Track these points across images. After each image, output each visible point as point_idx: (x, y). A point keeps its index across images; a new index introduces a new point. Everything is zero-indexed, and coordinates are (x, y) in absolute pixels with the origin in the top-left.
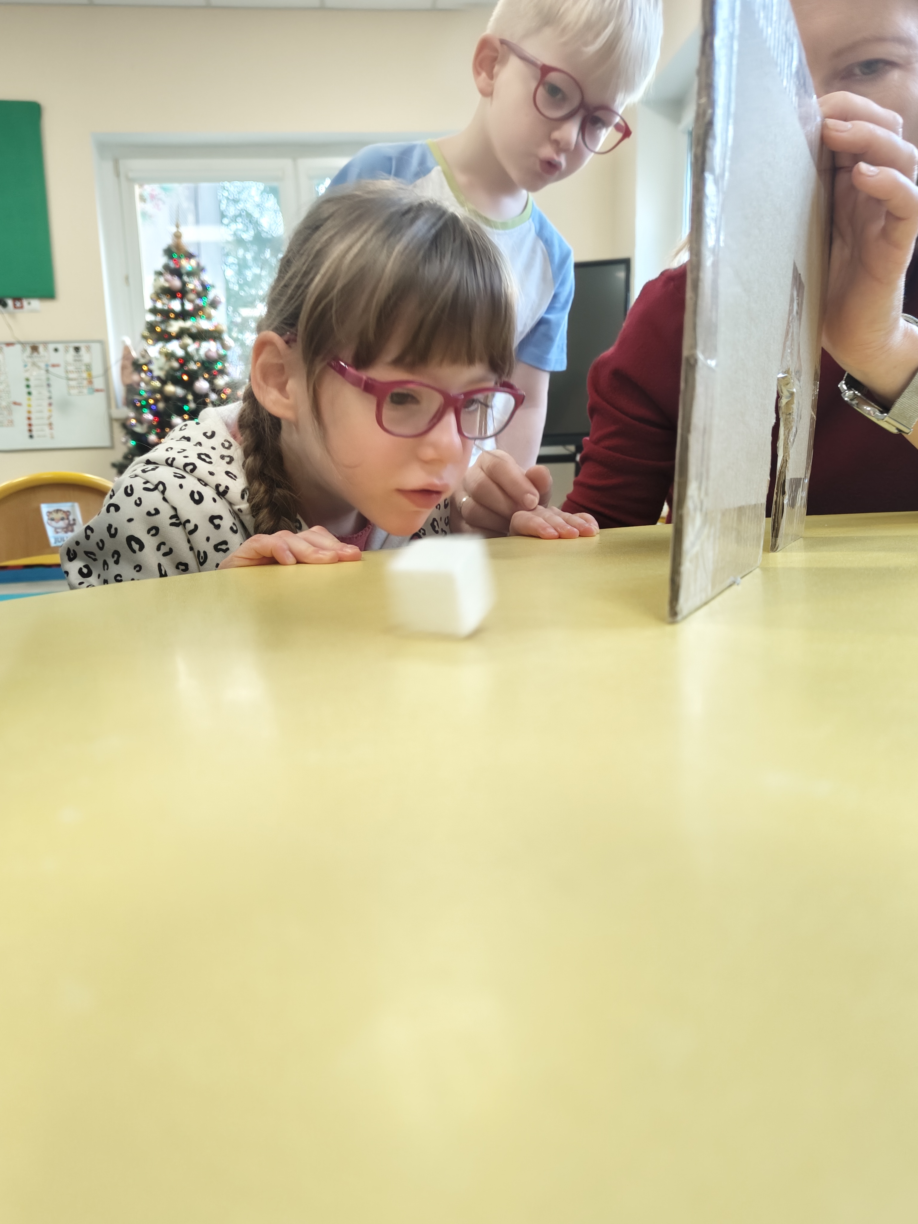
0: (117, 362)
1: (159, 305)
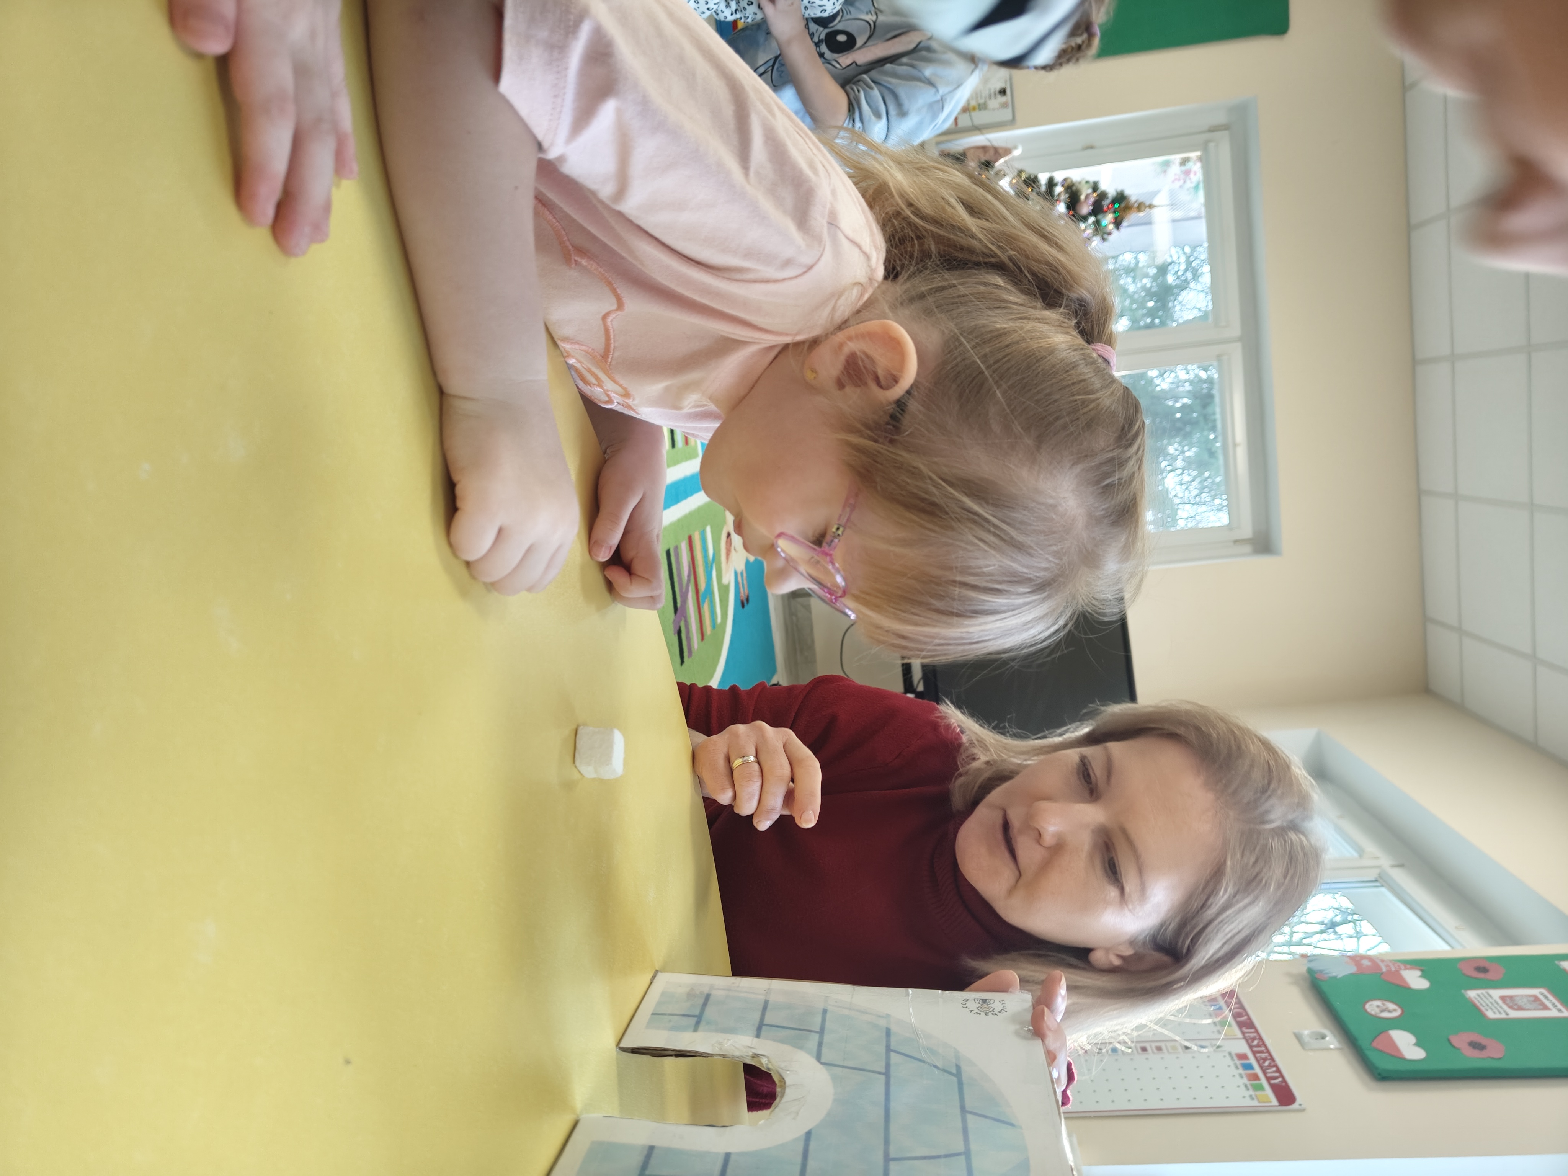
0: (989, 140)
1: (1059, 189)
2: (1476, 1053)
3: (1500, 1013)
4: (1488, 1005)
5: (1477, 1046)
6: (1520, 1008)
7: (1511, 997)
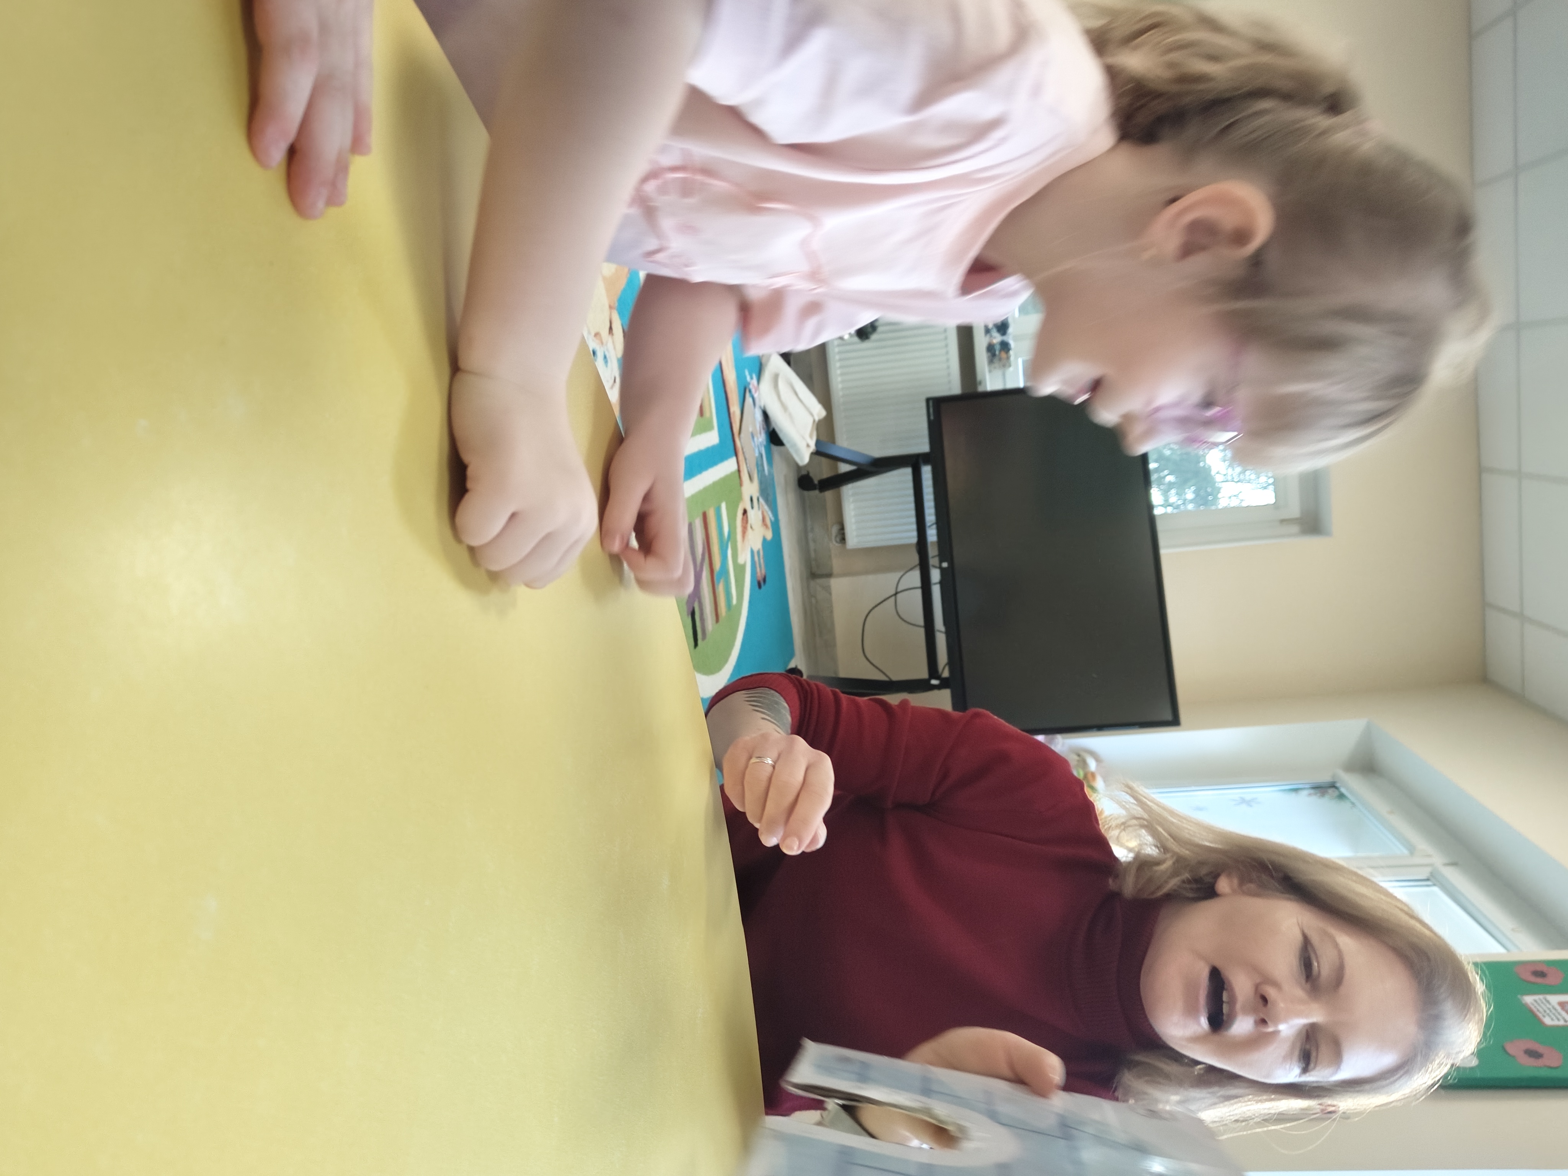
2: (1531, 1062)
3: (1558, 1020)
4: (1545, 1011)
5: (1533, 1054)
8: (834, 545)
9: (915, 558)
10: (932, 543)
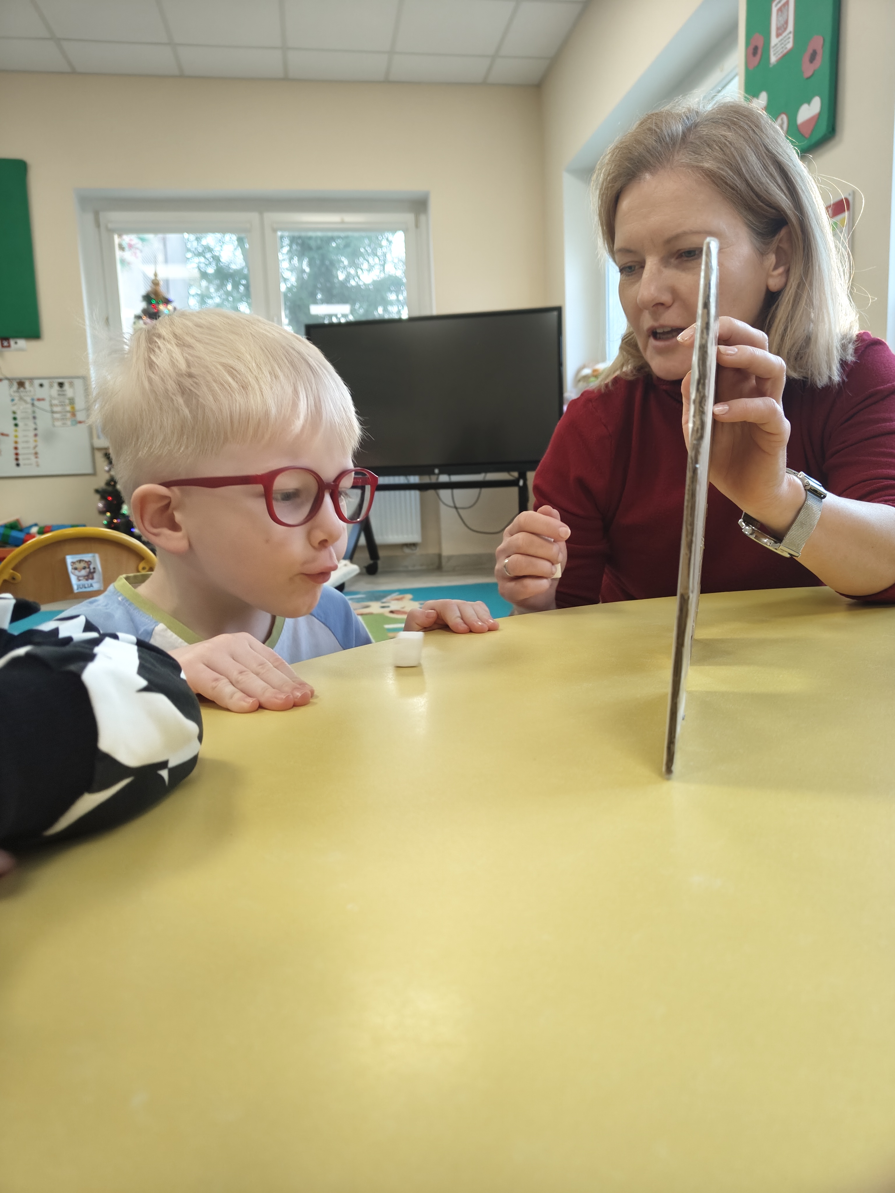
2: (818, 58)
3: (789, 38)
4: (783, 48)
5: (813, 57)
6: (786, 22)
7: (778, 29)
8: (418, 551)
9: (431, 493)
10: (420, 479)
